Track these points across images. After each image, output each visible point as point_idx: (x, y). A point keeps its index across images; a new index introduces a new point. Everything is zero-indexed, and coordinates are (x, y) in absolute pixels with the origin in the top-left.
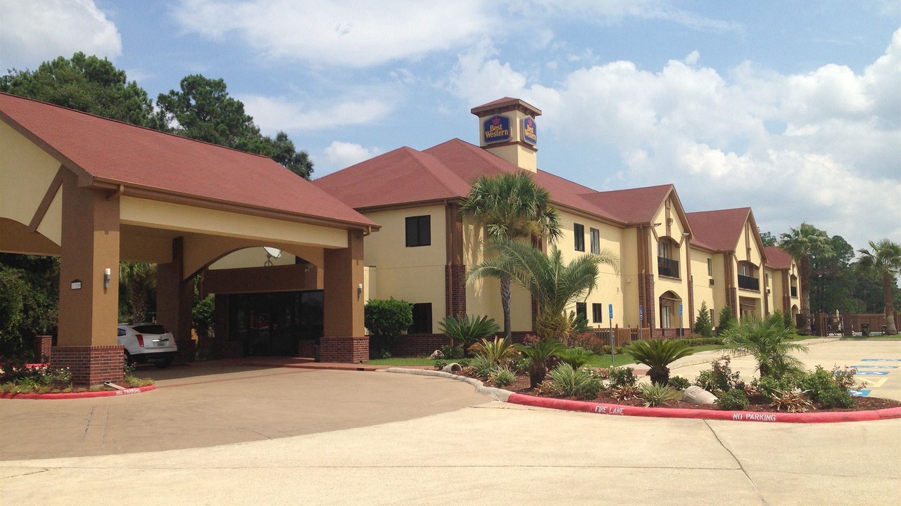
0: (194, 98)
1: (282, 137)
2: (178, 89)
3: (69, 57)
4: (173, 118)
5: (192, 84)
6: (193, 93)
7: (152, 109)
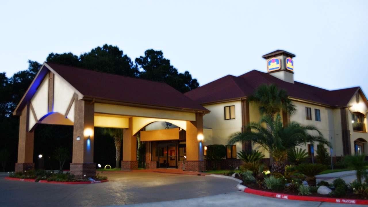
0: (150, 58)
1: (187, 73)
2: (144, 56)
3: (101, 46)
4: (141, 67)
5: (150, 53)
6: (149, 57)
7: (133, 65)
